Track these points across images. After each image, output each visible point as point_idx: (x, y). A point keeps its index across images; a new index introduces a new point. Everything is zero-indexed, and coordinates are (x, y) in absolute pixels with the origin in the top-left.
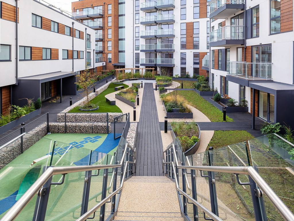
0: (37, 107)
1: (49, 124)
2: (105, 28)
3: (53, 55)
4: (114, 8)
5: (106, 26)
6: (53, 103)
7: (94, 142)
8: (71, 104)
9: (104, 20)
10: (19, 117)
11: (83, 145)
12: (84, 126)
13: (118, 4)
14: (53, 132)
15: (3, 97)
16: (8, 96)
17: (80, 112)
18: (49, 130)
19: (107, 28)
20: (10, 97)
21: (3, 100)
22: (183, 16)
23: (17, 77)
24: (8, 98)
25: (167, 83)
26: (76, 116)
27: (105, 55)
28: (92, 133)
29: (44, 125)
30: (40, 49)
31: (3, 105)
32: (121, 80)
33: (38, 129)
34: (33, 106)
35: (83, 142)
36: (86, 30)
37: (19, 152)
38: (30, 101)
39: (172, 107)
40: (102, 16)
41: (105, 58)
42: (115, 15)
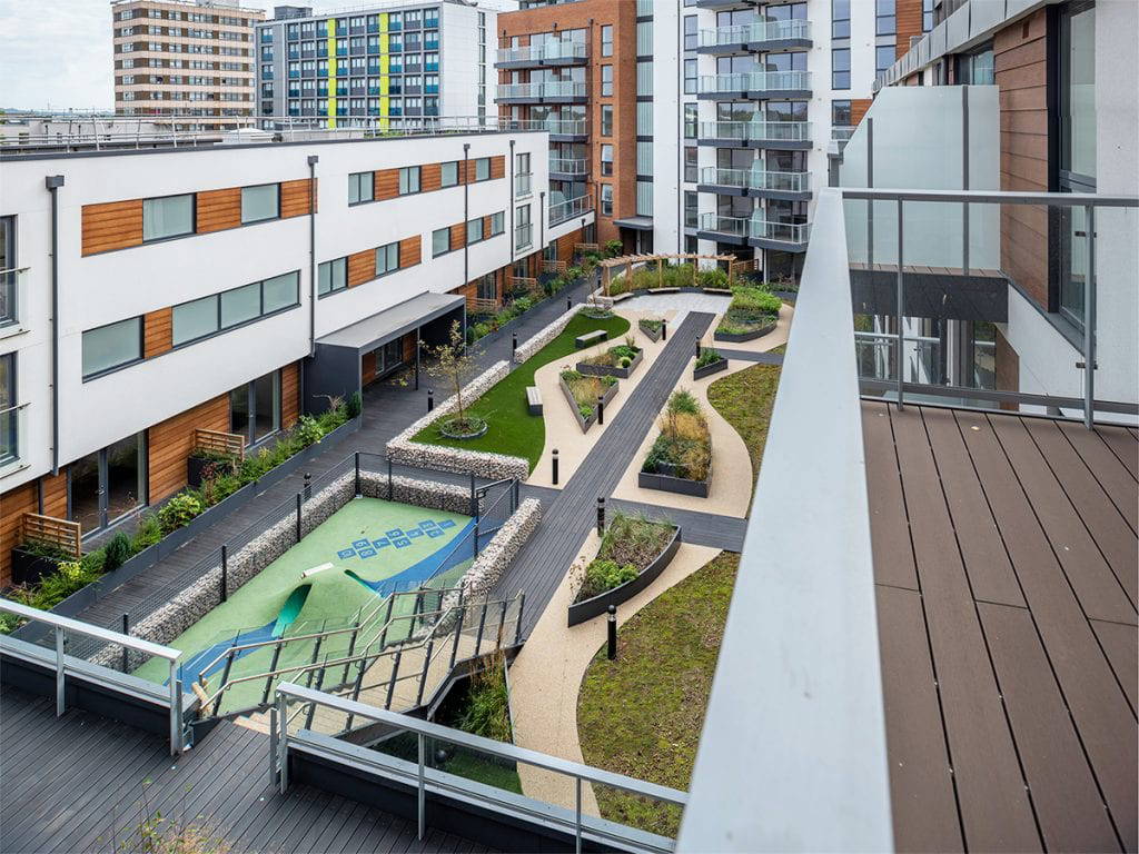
0: (352, 413)
1: (361, 475)
2: (594, 102)
3: (405, 254)
4: (621, 37)
5: (596, 95)
6: (399, 388)
7: (436, 535)
8: (431, 408)
9: (589, 75)
10: (308, 443)
11: (411, 541)
12: (427, 492)
13: (634, 20)
14: (367, 495)
15: (284, 386)
16: (296, 380)
17: (436, 443)
18: (359, 488)
19: (601, 103)
20: (299, 381)
21: (284, 393)
22: (841, 77)
23: (312, 338)
24: (295, 387)
25: (749, 329)
26: (424, 453)
27: (594, 188)
28: (442, 509)
29: (349, 477)
30: (369, 254)
31: (284, 402)
32: (617, 298)
33: (336, 487)
34: (343, 413)
35: (413, 532)
36: (512, 146)
37: (293, 538)
38: (335, 402)
39: (658, 457)
40: (583, 63)
41: (594, 199)
42: (623, 62)
